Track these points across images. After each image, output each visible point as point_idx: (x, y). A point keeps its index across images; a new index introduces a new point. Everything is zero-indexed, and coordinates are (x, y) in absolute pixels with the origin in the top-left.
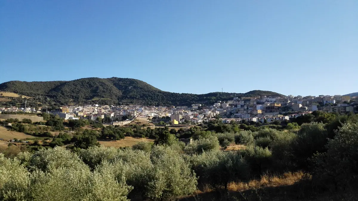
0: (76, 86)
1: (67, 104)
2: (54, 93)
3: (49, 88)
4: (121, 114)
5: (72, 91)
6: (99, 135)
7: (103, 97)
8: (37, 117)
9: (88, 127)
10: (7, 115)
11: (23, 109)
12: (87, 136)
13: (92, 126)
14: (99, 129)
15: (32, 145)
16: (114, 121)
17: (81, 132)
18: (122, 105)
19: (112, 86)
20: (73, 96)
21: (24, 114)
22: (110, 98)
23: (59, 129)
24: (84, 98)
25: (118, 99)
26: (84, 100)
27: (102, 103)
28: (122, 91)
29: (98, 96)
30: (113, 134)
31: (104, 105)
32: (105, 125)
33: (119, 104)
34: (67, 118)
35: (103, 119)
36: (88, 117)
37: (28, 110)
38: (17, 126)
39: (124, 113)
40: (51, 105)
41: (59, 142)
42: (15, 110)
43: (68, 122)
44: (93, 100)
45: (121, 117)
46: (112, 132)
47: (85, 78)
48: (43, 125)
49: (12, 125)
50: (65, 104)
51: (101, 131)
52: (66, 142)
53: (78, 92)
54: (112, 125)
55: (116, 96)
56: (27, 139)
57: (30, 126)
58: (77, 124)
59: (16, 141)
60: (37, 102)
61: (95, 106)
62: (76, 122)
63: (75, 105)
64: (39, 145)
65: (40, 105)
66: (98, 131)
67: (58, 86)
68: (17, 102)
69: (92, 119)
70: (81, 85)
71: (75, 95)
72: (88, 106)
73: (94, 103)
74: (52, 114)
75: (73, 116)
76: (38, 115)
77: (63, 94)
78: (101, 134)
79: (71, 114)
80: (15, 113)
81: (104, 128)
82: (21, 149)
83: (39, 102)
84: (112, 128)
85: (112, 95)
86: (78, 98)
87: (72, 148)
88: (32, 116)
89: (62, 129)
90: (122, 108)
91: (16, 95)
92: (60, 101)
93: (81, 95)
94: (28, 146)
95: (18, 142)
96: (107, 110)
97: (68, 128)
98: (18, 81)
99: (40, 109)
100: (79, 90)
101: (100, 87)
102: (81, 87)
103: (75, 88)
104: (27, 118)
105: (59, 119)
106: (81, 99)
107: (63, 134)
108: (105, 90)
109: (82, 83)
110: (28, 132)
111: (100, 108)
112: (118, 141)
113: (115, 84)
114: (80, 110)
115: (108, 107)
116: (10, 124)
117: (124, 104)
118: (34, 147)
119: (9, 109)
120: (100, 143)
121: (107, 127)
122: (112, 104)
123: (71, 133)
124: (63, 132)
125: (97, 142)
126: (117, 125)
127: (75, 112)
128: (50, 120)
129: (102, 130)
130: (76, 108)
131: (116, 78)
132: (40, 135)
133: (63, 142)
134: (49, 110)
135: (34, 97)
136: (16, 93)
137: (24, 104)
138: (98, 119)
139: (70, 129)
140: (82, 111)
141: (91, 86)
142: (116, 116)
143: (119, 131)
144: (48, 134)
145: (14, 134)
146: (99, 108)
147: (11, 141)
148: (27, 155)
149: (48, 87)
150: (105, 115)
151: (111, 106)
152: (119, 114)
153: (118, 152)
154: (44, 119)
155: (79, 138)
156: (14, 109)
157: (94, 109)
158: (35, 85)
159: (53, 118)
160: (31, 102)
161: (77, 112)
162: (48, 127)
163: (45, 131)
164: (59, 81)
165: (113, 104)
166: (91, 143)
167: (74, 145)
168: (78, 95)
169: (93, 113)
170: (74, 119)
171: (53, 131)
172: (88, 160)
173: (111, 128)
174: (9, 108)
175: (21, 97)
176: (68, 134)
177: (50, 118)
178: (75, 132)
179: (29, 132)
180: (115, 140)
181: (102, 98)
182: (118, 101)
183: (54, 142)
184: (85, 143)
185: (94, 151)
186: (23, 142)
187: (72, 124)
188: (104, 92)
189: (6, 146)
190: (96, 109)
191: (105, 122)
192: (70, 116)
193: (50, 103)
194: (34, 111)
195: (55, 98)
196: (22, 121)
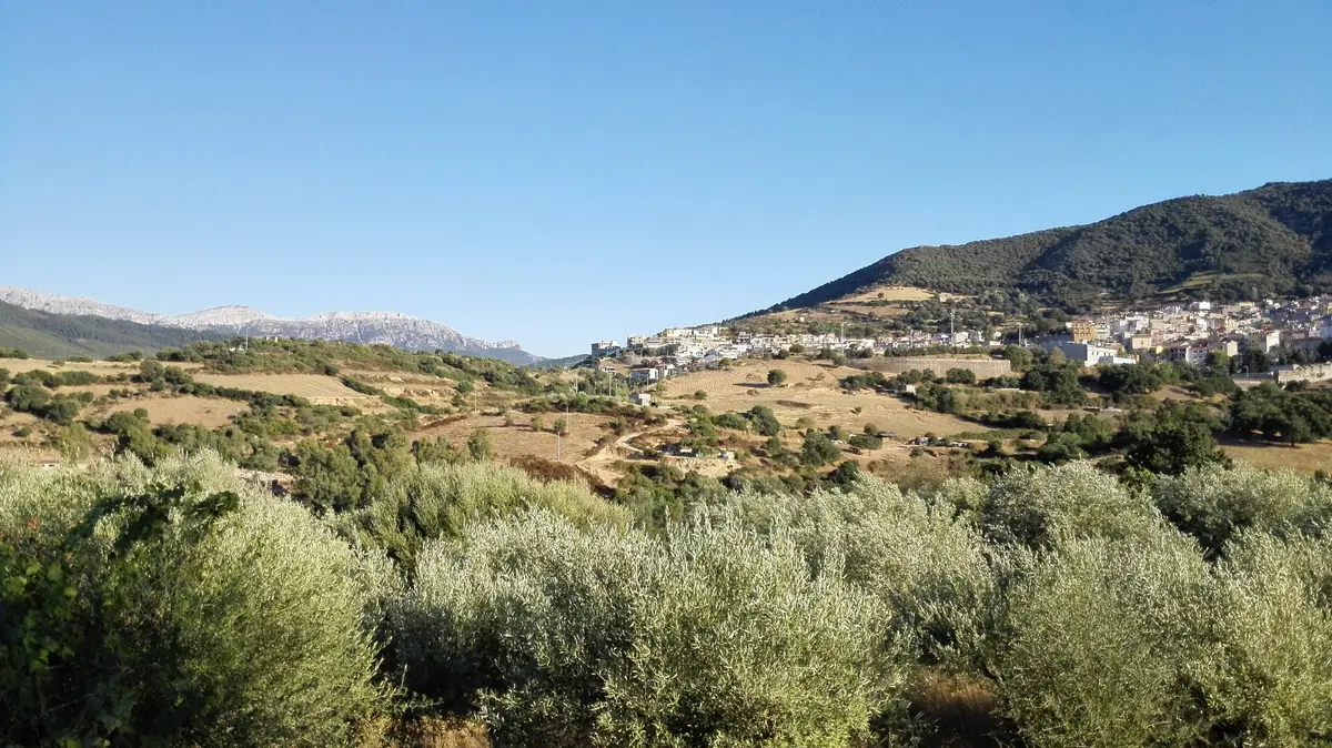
0: (1118, 239)
1: (1087, 309)
2: (1041, 275)
3: (1022, 257)
4: (1314, 332)
5: (1105, 260)
6: (1221, 422)
7: (1228, 271)
8: (991, 360)
9: (1176, 391)
10: (900, 359)
11: (944, 336)
12: (1171, 426)
13: (1191, 389)
14: (1218, 398)
15: (981, 454)
16: (1281, 363)
17: (1149, 411)
18: (1314, 294)
19: (1265, 219)
20: (1108, 279)
21: (950, 352)
22: (1259, 272)
23: (1067, 401)
24: (1149, 283)
25: (1297, 273)
26: (1152, 289)
27: (1223, 296)
28: (1310, 239)
29: (1205, 268)
30: (1282, 417)
31: (1233, 304)
32: (1244, 384)
33: (1303, 295)
34: (1091, 361)
35: (1232, 360)
36: (1174, 353)
37: (961, 339)
38: (931, 394)
39: (1326, 329)
40: (1034, 319)
41: (1069, 448)
42: (923, 341)
43: (1097, 375)
44: (1188, 284)
45: (1313, 346)
46: (1275, 409)
47: (1151, 206)
48: (1010, 386)
49: (918, 391)
50: (1083, 310)
51: (1230, 407)
52: (1094, 449)
53: (1126, 260)
54: (1273, 382)
55: (1285, 261)
56: (965, 435)
57: (972, 392)
58: (1129, 380)
59: (931, 440)
60: (986, 310)
61: (1198, 310)
62: (1126, 376)
63: (1116, 312)
64: (1003, 456)
65: (996, 321)
66: (1217, 406)
67: (1053, 248)
68: (925, 317)
69: (1187, 359)
70: (1137, 234)
71: (1115, 272)
72: (1170, 312)
73: (1194, 294)
74: (1039, 348)
75: (1113, 352)
76: (994, 353)
77: (1073, 275)
78: (1229, 419)
79: (1104, 347)
80: (921, 352)
81: (1239, 393)
82: (950, 468)
83: (992, 310)
84: (1273, 394)
85: (1265, 258)
86: (1128, 284)
87: (1119, 470)
88: (975, 358)
89: (1076, 402)
90: (1314, 308)
91: (921, 295)
92: (1061, 299)
93: (1141, 270)
94: (970, 458)
95: (938, 445)
96: (1248, 321)
97: (1095, 395)
98: (925, 248)
99: (999, 334)
100: (1130, 254)
101: (1215, 231)
102: (1137, 242)
103: (1115, 248)
104: (958, 367)
105: (1064, 366)
106: (1140, 287)
107: (1081, 418)
108: (1235, 241)
109: (1142, 226)
110: (964, 412)
111: (1219, 316)
112: (1306, 448)
113: (1275, 213)
114: (1139, 327)
115: (1252, 306)
116: (911, 389)
117: (1324, 292)
118: (989, 462)
119: (904, 339)
120: (1226, 453)
121: (1253, 389)
122: (1269, 297)
123: (1111, 416)
124: (1081, 413)
125: (1217, 449)
126: (1298, 379)
127: (1120, 338)
128: (1035, 370)
129: (1231, 403)
130: (1123, 323)
131: (1279, 186)
132: (1003, 424)
133: (1085, 447)
134: (1029, 334)
135: (976, 293)
136: (923, 287)
137: (947, 321)
138: (1211, 359)
139: (1106, 399)
140: (1147, 332)
141: (1174, 232)
142: (1288, 346)
143: (1307, 404)
144: (1029, 418)
145: (925, 418)
146: (1212, 315)
147: (917, 441)
148: (971, 487)
149: (1020, 255)
150: (1241, 342)
151: (1263, 306)
152: (1302, 336)
153: (1313, 489)
154: (1014, 366)
155: (1143, 433)
156: (919, 339)
157: (1194, 321)
158: (976, 253)
159: (1044, 361)
160: (967, 311)
161: (1127, 335)
162: (1027, 395)
163: (1020, 410)
164: (1055, 230)
165: (1274, 295)
166: (1193, 452)
167: (1126, 458)
168: (1128, 270)
169: (1192, 338)
170: (1118, 361)
171: (1048, 408)
172: (1185, 516)
173: (1269, 391)
174: (904, 335)
175: (937, 298)
176: (1100, 417)
177: (1033, 362)
178: (1127, 412)
179: (970, 412)
180: (1293, 442)
181: (1224, 277)
182: (1295, 279)
183: (1053, 448)
184: (1168, 452)
185: (1206, 484)
186: (953, 445)
187: (1111, 383)
188: (1231, 248)
189: (906, 457)
190: (1201, 322)
191: (1244, 371)
192: (1102, 352)
193: (1029, 312)
194: (980, 342)
195: (1045, 291)
196: (945, 376)
